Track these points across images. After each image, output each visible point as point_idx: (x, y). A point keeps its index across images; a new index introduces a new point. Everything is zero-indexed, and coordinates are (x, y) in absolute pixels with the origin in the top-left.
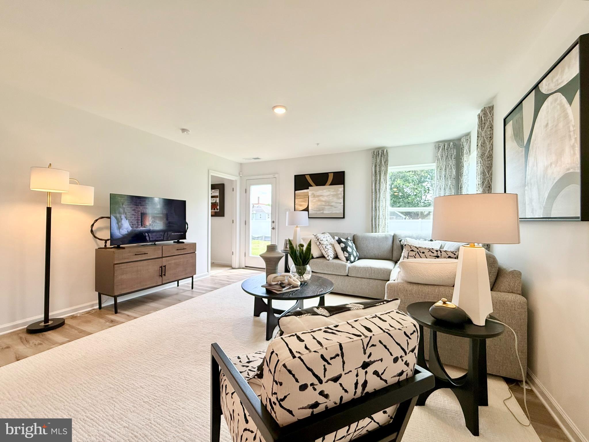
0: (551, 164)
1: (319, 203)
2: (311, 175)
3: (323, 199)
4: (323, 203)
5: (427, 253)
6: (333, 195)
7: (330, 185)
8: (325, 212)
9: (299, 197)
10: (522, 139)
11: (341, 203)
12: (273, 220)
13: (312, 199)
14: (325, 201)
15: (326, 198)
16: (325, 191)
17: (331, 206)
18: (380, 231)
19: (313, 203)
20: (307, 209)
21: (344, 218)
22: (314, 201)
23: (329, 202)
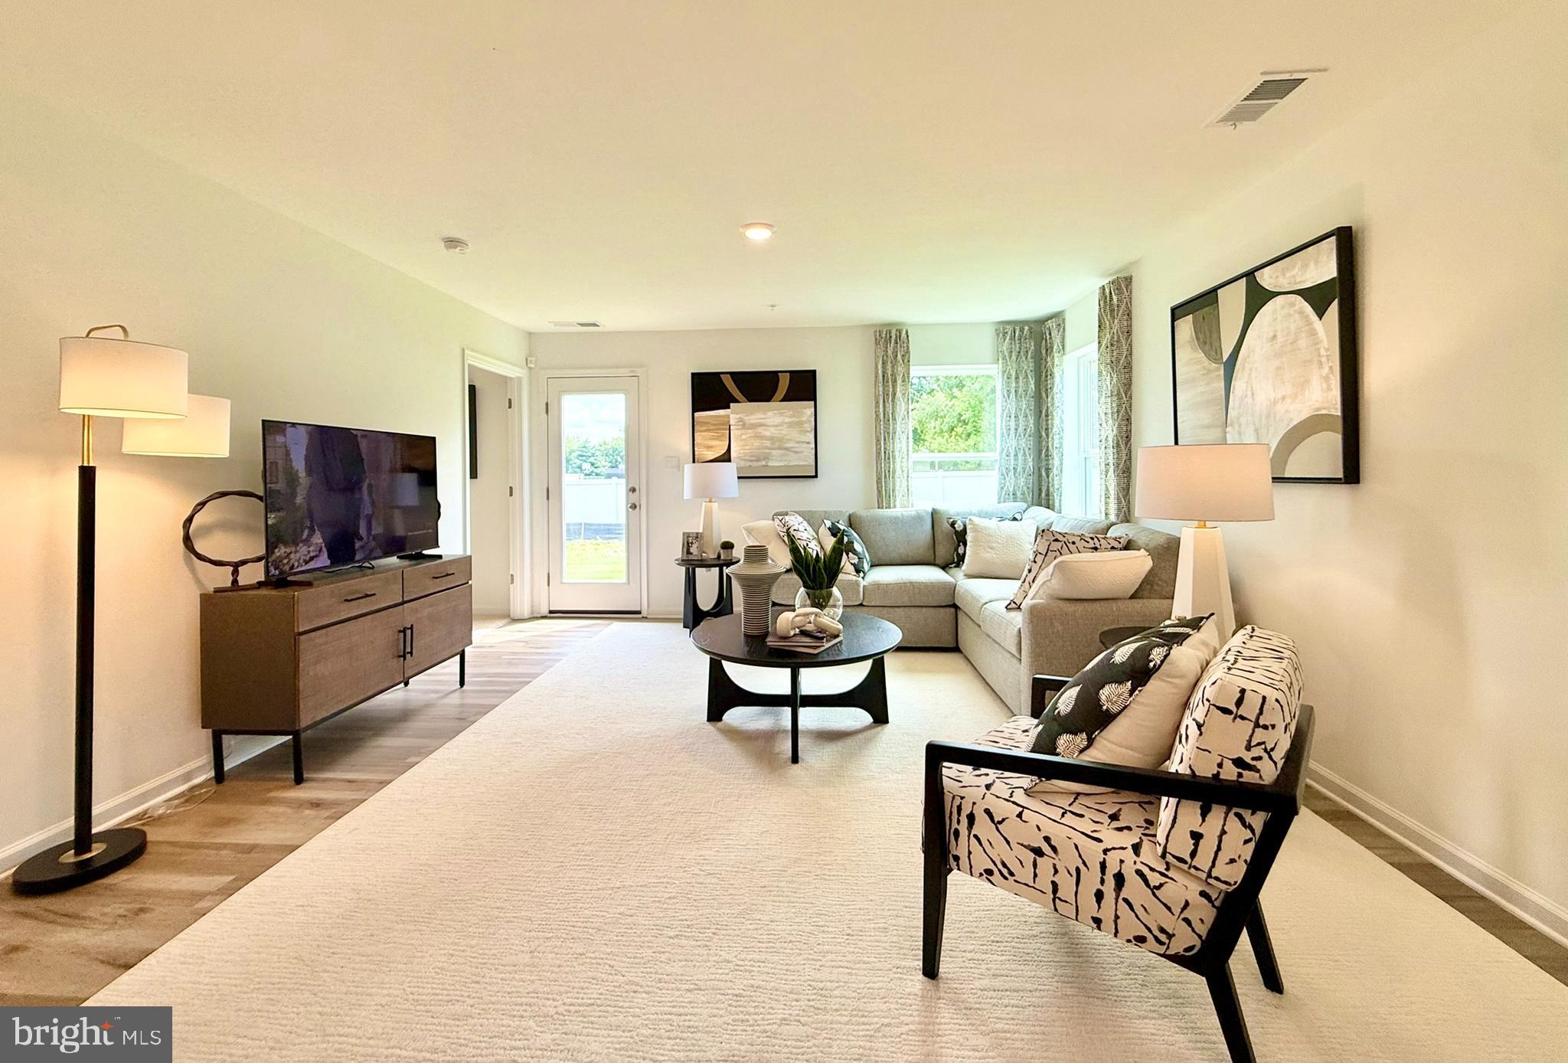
0: (1283, 398)
1: (757, 443)
2: (733, 374)
3: (767, 434)
4: (768, 443)
5: (1081, 544)
6: (791, 425)
7: (783, 400)
8: (771, 464)
9: (704, 428)
10: (1219, 351)
11: (808, 443)
12: (630, 486)
13: (739, 432)
14: (771, 439)
15: (772, 429)
16: (770, 414)
17: (787, 449)
18: (898, 504)
19: (742, 443)
20: (726, 457)
21: (816, 476)
22: (744, 437)
23: (781, 440)
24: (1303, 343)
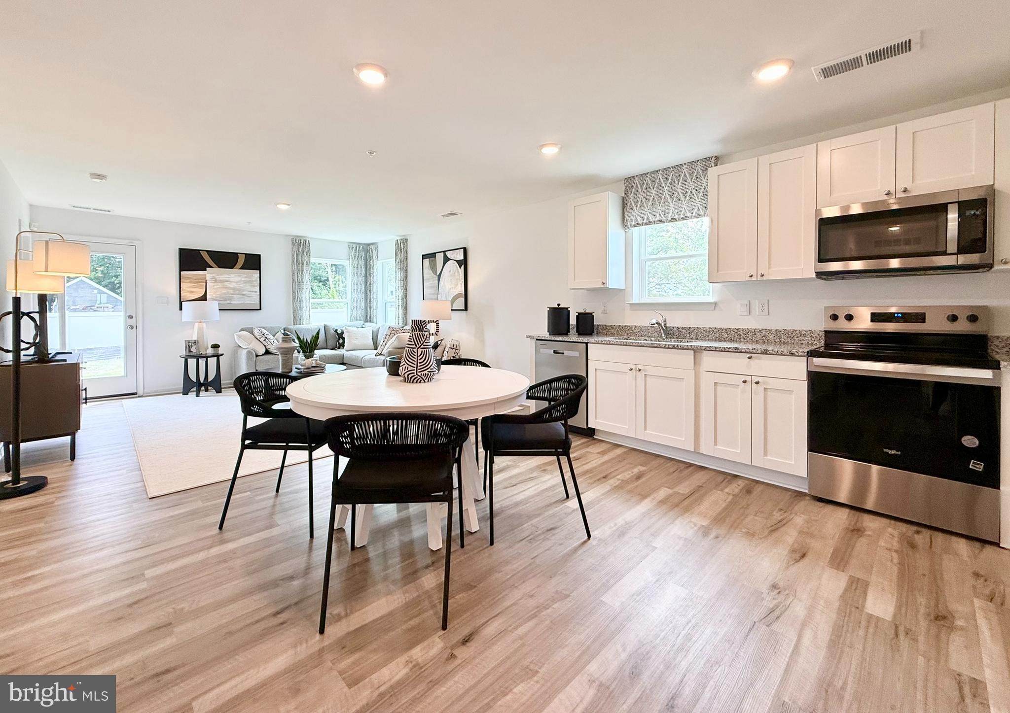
0: (452, 288)
1: (224, 291)
2: (209, 253)
3: (231, 286)
4: (231, 291)
6: (245, 282)
7: (241, 268)
8: (233, 302)
9: (188, 281)
10: (436, 272)
11: (256, 292)
13: (213, 284)
14: (234, 289)
15: (234, 284)
16: (232, 275)
17: (243, 295)
18: (304, 323)
19: (215, 290)
20: (204, 298)
21: (260, 309)
22: (216, 287)
23: (239, 290)
24: (456, 274)
